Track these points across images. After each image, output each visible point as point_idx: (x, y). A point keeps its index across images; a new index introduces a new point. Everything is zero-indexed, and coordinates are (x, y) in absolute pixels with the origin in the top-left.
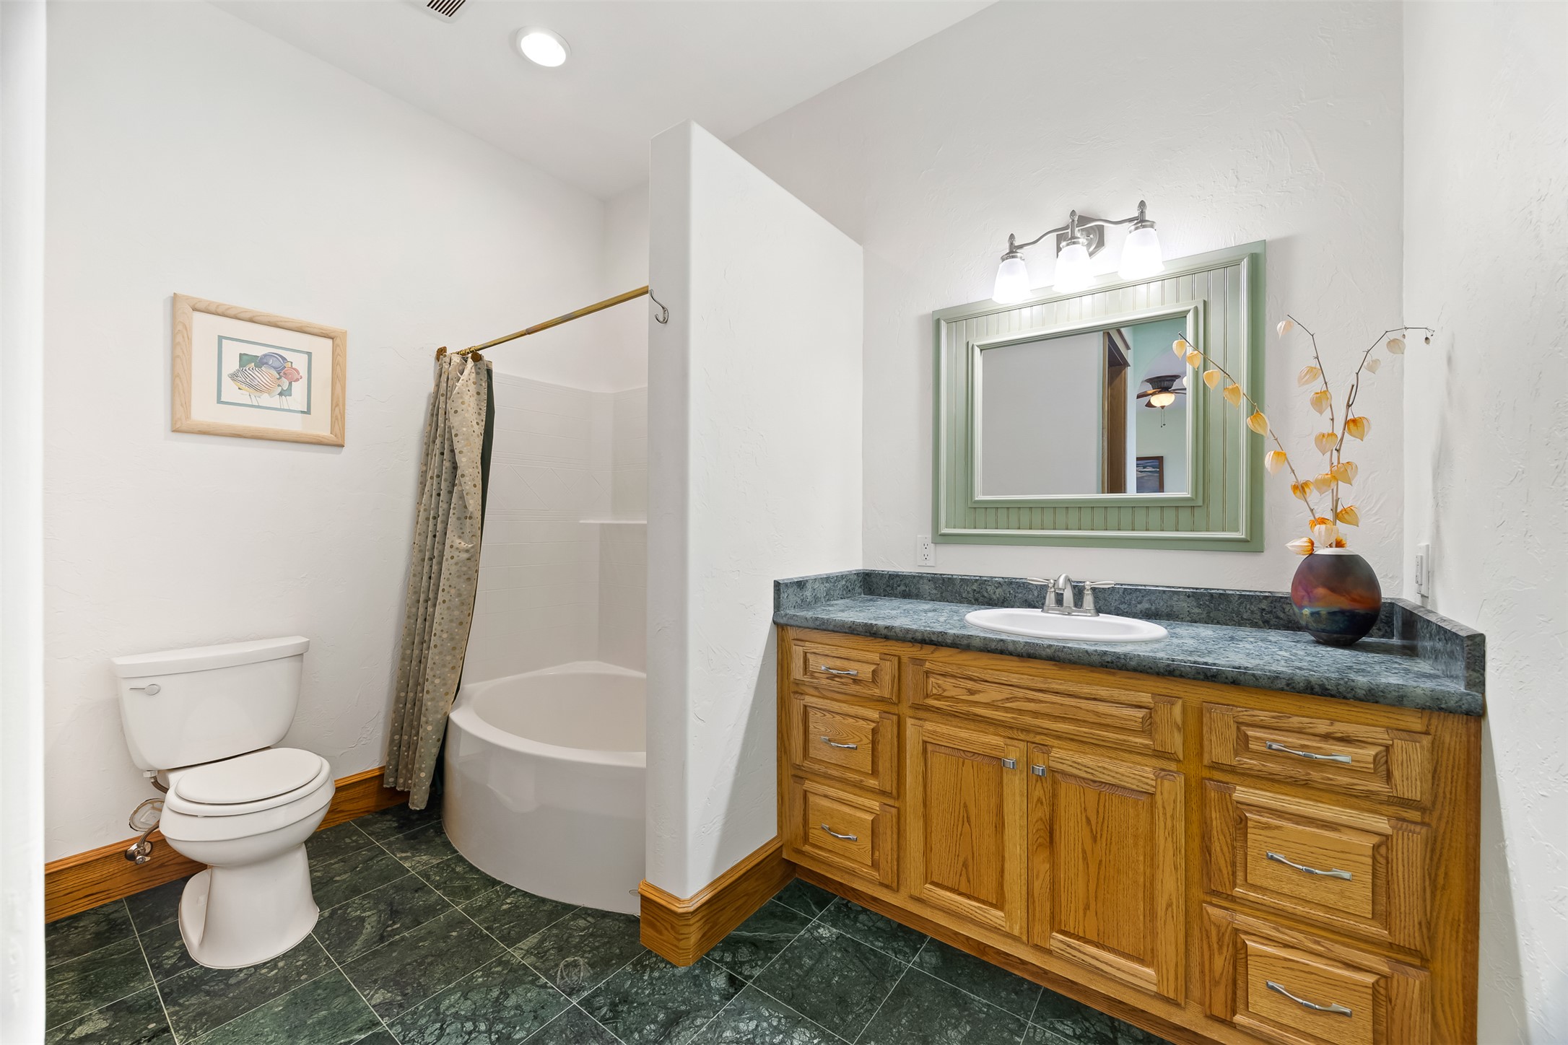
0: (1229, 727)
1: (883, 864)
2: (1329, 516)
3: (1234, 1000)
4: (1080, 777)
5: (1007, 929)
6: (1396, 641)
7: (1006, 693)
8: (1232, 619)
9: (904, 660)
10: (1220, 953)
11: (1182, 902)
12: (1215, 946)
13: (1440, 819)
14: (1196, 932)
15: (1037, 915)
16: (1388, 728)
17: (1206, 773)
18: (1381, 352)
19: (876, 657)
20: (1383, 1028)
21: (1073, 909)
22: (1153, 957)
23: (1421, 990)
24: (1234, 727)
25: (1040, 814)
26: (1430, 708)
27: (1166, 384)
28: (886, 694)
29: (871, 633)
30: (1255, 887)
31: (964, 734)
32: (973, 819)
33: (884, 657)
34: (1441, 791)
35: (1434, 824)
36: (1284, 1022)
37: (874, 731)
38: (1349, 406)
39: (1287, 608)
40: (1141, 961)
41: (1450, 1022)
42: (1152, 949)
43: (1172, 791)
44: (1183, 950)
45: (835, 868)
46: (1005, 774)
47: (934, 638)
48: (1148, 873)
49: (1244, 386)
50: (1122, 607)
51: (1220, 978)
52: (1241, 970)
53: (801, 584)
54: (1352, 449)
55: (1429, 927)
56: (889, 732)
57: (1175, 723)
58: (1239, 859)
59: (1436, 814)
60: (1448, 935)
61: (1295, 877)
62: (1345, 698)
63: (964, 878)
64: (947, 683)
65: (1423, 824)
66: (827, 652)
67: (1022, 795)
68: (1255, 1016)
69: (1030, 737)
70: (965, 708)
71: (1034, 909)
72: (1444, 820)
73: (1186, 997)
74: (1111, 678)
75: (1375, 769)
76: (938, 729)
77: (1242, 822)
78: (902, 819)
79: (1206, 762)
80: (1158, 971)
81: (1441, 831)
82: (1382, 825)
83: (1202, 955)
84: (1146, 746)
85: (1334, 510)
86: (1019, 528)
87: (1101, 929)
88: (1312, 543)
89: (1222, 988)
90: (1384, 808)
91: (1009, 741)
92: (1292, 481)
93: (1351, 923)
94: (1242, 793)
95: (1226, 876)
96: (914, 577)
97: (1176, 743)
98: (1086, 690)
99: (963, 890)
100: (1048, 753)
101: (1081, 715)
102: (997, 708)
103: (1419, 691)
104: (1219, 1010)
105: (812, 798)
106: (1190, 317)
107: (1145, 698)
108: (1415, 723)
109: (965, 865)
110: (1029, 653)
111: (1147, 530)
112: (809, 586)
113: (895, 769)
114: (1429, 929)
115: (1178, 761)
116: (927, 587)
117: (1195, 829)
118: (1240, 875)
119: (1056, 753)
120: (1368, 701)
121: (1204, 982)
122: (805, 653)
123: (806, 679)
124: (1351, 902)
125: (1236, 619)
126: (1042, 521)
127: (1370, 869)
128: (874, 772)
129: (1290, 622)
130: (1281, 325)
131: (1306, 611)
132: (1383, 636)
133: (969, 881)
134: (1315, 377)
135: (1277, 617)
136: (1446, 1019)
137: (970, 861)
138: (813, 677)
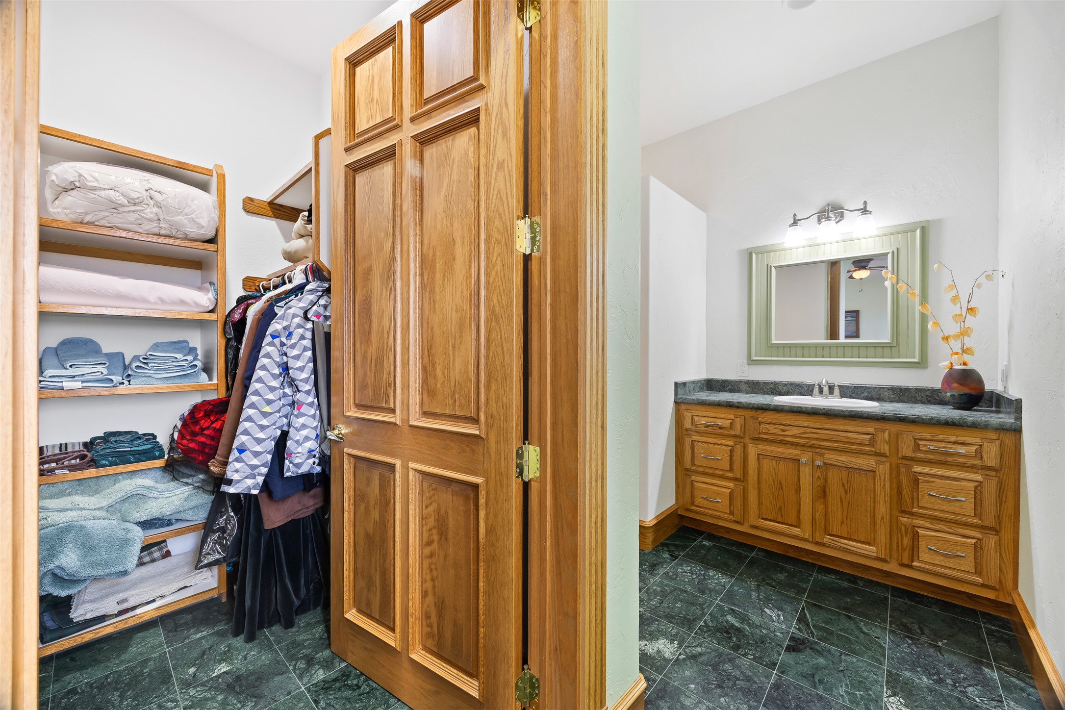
0: (910, 440)
1: (736, 512)
2: (960, 351)
3: (913, 556)
4: (839, 466)
5: (802, 536)
6: (993, 409)
7: (801, 430)
8: (911, 400)
9: (747, 417)
10: (906, 536)
11: (888, 517)
12: (904, 534)
13: (1004, 474)
14: (895, 530)
15: (817, 528)
16: (981, 439)
17: (900, 461)
18: (982, 280)
19: (732, 417)
20: (979, 561)
21: (835, 524)
22: (874, 542)
23: (995, 543)
24: (913, 441)
25: (819, 483)
26: (999, 429)
27: (864, 264)
28: (738, 433)
29: (729, 405)
30: (922, 508)
31: (779, 450)
32: (784, 488)
33: (736, 416)
34: (1004, 463)
35: (1001, 476)
36: (936, 563)
37: (731, 451)
38: (969, 302)
39: (940, 394)
40: (869, 544)
41: (1008, 556)
42: (874, 539)
43: (884, 470)
44: (889, 537)
45: (708, 516)
46: (801, 467)
47: (764, 407)
48: (872, 506)
49: (918, 291)
50: (853, 395)
51: (906, 547)
52: (916, 543)
53: (684, 384)
54: (970, 321)
55: (999, 518)
56: (739, 450)
57: (886, 440)
58: (915, 497)
59: (1002, 472)
60: (1007, 521)
61: (940, 502)
62: (962, 426)
63: (779, 515)
64: (771, 427)
65: (996, 476)
66: (705, 415)
67: (810, 476)
68: (923, 562)
69: (814, 450)
70: (780, 438)
71: (816, 527)
72: (1005, 475)
73: (890, 558)
74: (854, 422)
75: (976, 455)
76: (766, 448)
77: (916, 481)
78: (746, 491)
79: (900, 456)
80: (876, 548)
81: (1004, 479)
82: (979, 477)
83: (898, 539)
84: (871, 451)
85: (962, 348)
86: (796, 357)
87: (849, 531)
88: (952, 364)
89: (907, 551)
90: (980, 471)
91: (803, 452)
92: (942, 335)
93: (965, 519)
94: (916, 468)
95: (909, 504)
96: (737, 381)
97: (886, 449)
98: (842, 428)
99: (779, 520)
100: (823, 456)
101: (840, 439)
102: (797, 437)
103: (994, 422)
104: (906, 561)
105: (696, 484)
106: (890, 256)
107: (871, 430)
108: (993, 436)
109: (780, 509)
110: (814, 413)
111: (867, 358)
112: (687, 385)
113: (742, 467)
114: (999, 519)
115: (886, 456)
116: (744, 387)
117: (895, 486)
118: (915, 503)
119: (826, 456)
120: (972, 427)
121: (898, 550)
122: (692, 416)
123: (693, 428)
124: (965, 510)
125: (913, 400)
126: (809, 353)
127: (973, 496)
128: (731, 470)
129: (941, 401)
130: (936, 266)
131: (948, 394)
132: (988, 407)
133: (782, 516)
134: (952, 289)
135: (935, 399)
136: (1006, 555)
137: (783, 507)
138: (696, 427)
